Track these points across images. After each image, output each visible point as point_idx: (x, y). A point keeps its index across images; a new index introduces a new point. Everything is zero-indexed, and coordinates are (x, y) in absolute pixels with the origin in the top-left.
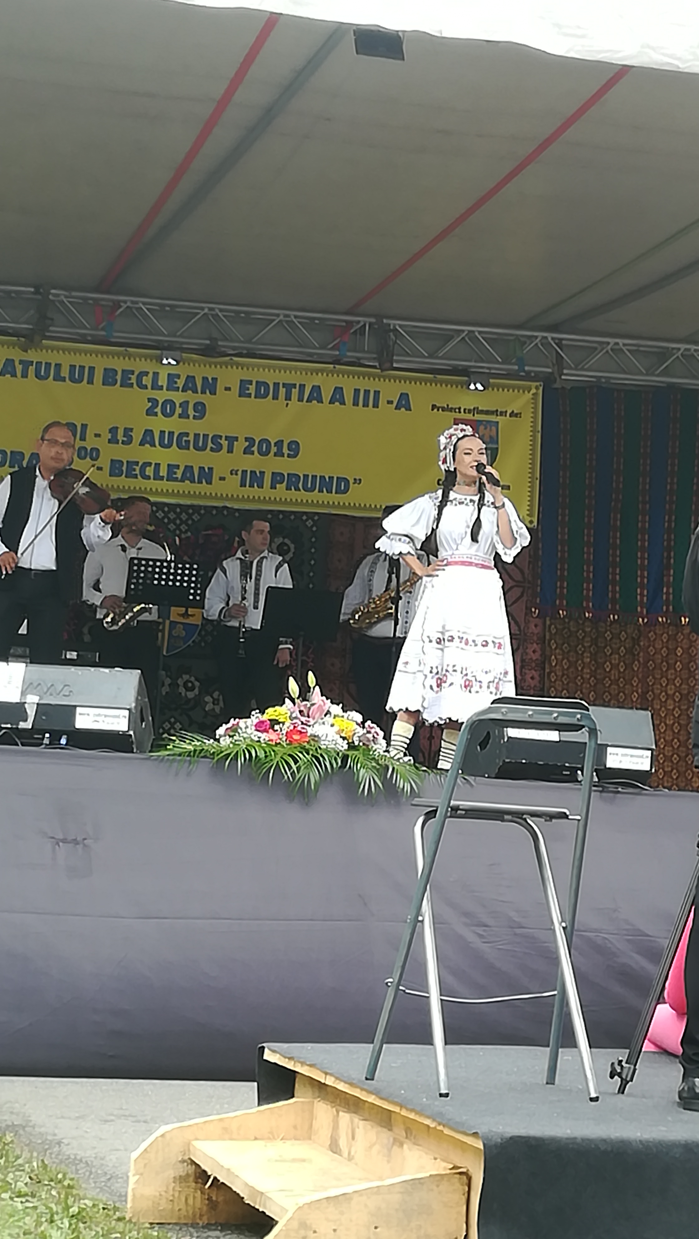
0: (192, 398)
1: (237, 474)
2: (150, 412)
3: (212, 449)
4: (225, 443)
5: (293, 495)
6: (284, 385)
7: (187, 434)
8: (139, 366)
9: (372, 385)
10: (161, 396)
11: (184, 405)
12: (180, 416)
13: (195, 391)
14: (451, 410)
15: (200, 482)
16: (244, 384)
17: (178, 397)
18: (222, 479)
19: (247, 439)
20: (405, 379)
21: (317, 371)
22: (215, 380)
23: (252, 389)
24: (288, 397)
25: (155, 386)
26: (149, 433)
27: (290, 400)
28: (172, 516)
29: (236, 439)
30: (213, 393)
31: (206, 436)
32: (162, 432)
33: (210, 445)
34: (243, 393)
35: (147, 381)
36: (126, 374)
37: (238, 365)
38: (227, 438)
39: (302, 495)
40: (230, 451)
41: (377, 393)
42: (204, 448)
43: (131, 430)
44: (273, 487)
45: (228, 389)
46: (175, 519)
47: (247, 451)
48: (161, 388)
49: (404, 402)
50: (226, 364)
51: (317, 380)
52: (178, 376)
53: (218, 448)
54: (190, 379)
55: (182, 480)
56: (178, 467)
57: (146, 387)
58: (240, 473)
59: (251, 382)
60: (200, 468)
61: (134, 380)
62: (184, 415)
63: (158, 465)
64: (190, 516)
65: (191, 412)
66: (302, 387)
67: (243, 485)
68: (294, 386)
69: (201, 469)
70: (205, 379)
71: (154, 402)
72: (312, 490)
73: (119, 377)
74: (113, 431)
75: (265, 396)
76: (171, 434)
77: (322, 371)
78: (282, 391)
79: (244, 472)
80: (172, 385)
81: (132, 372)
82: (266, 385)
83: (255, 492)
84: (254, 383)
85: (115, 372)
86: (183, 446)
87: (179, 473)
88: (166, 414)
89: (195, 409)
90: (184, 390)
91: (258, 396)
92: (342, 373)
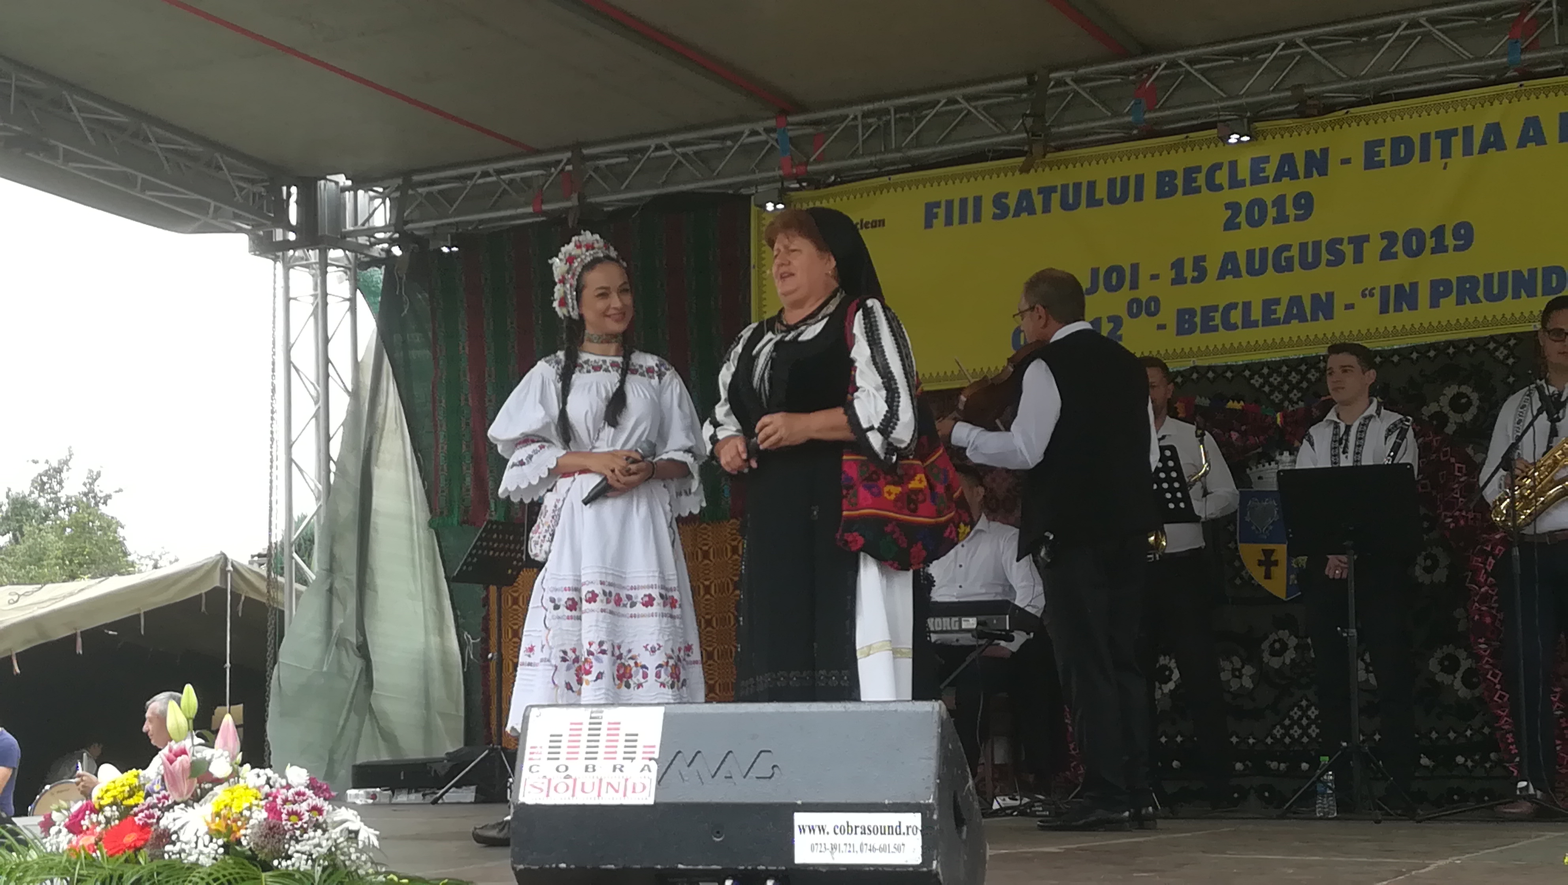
0: (1289, 188)
1: (1372, 295)
2: (1231, 225)
3: (1329, 264)
4: (1348, 250)
5: (1471, 311)
6: (1438, 135)
7: (1288, 248)
8: (1204, 157)
10: (1244, 196)
11: (1279, 202)
12: (1276, 221)
13: (1294, 176)
15: (1315, 318)
16: (1371, 148)
17: (1268, 192)
18: (1349, 307)
19: (1384, 236)
21: (1491, 100)
22: (1325, 152)
23: (1385, 153)
24: (1446, 153)
25: (1235, 183)
26: (1230, 257)
27: (1450, 157)
28: (1275, 380)
29: (1366, 238)
30: (1323, 172)
31: (1317, 245)
32: (1250, 253)
33: (1325, 256)
34: (1372, 162)
35: (1222, 177)
36: (1190, 173)
37: (1358, 119)
38: (1351, 240)
39: (1485, 309)
40: (1358, 258)
42: (1315, 264)
43: (1203, 258)
44: (1434, 304)
45: (1346, 161)
46: (1281, 384)
47: (1387, 255)
48: (1242, 184)
50: (1340, 122)
51: (1493, 114)
52: (1266, 160)
53: (1338, 259)
54: (1288, 159)
55: (1287, 321)
56: (1277, 302)
57: (1220, 188)
58: (1377, 292)
59: (1381, 143)
60: (1313, 296)
61: (1201, 179)
62: (1281, 218)
63: (1247, 306)
64: (1304, 377)
65: (1290, 211)
66: (1468, 131)
67: (1384, 310)
68: (1454, 132)
69: (1315, 297)
70: (1310, 154)
71: (1233, 207)
72: (1501, 296)
73: (1179, 182)
74: (1178, 265)
75: (1408, 159)
76: (1264, 251)
77: (1499, 97)
78: (1436, 146)
79: (1385, 290)
80: (1257, 178)
81: (1198, 169)
82: (1407, 141)
83: (1404, 318)
84: (1388, 143)
85: (1173, 174)
86: (1283, 267)
87: (1281, 311)
88: (1254, 223)
89: (1296, 205)
90: (1277, 178)
91: (1396, 161)
92: (1537, 92)
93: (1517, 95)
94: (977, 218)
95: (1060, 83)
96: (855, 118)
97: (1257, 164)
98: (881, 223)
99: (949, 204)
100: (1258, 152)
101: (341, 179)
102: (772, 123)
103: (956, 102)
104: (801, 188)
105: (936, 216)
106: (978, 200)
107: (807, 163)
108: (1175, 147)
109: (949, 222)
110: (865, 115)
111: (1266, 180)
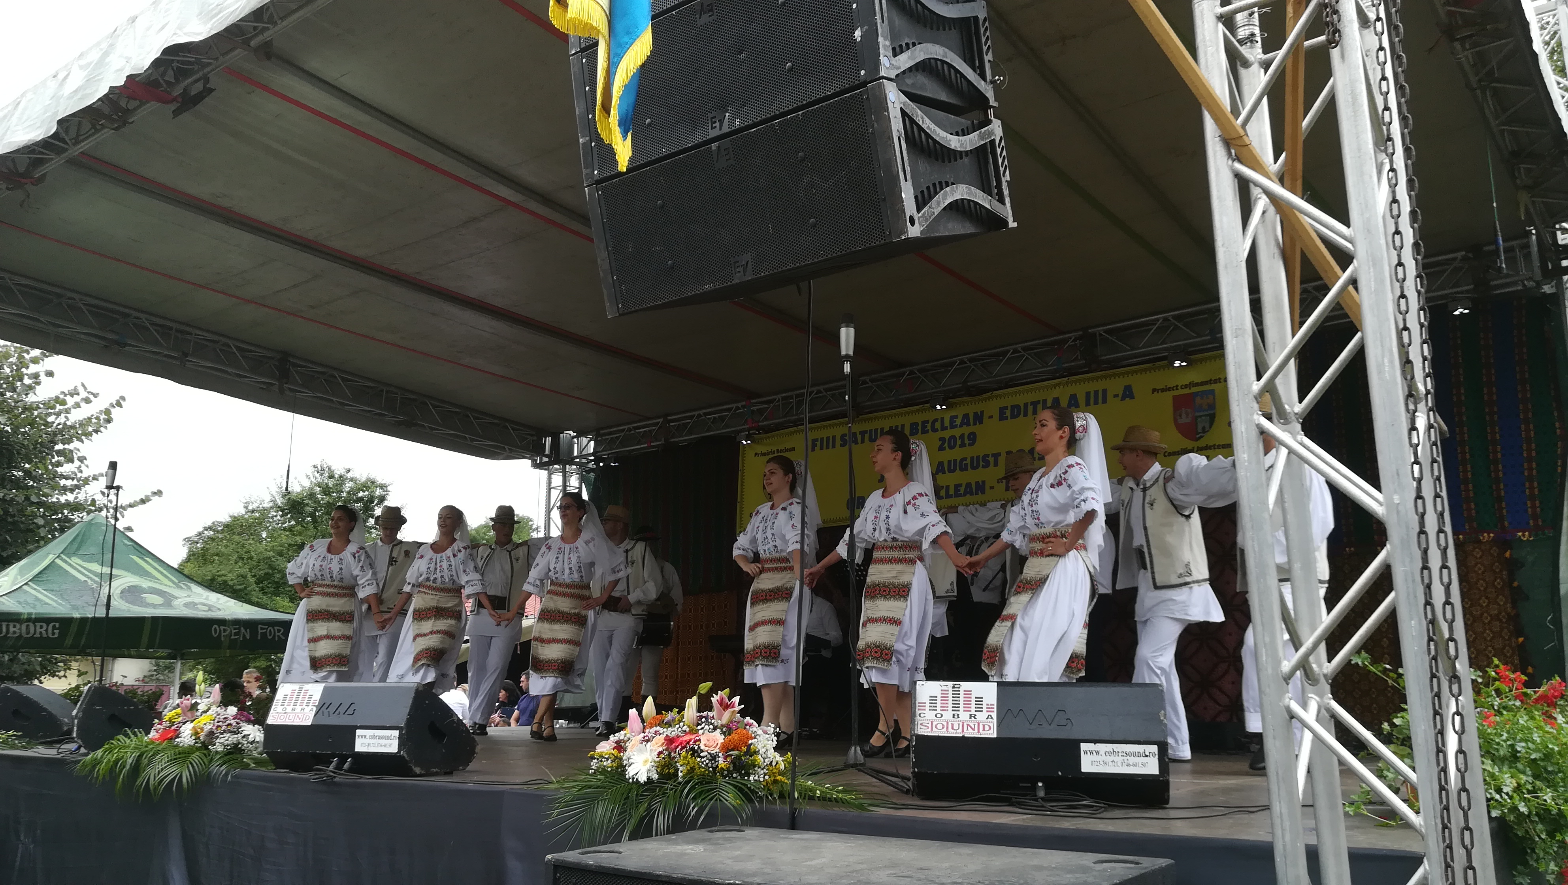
0: (966, 430)
2: (941, 448)
3: (983, 467)
4: (991, 459)
6: (1032, 403)
7: (965, 459)
8: (929, 416)
9: (1099, 386)
10: (947, 434)
11: (962, 437)
12: (960, 446)
13: (968, 425)
14: (1168, 389)
15: (977, 494)
16: (1002, 410)
17: (957, 432)
18: (992, 488)
20: (1128, 373)
21: (1055, 386)
22: (982, 412)
23: (1008, 413)
25: (944, 428)
26: (941, 464)
30: (981, 423)
31: (978, 457)
32: (949, 462)
33: (981, 463)
34: (1002, 417)
35: (938, 425)
36: (925, 423)
37: (996, 396)
38: (993, 455)
41: (1105, 391)
42: (977, 467)
45: (991, 417)
48: (946, 429)
49: (1128, 393)
50: (989, 398)
51: (1056, 393)
52: (956, 417)
53: (987, 465)
54: (966, 416)
55: (965, 495)
56: (960, 485)
57: (936, 430)
59: (1006, 408)
61: (929, 426)
62: (963, 445)
63: (948, 487)
65: (967, 442)
69: (977, 483)
70: (975, 414)
71: (942, 439)
73: (920, 428)
75: (1018, 415)
76: (955, 461)
77: (1059, 385)
78: (1030, 408)
80: (953, 426)
81: (928, 422)
82: (1018, 407)
84: (1009, 408)
85: (916, 424)
86: (963, 469)
87: (962, 490)
88: (951, 447)
89: (969, 439)
90: (961, 426)
91: (1013, 416)
92: (1075, 382)
93: (1067, 383)
94: (834, 447)
95: (864, 382)
96: (778, 401)
97: (953, 418)
98: (794, 449)
99: (822, 439)
100: (954, 413)
101: (571, 432)
102: (744, 403)
103: (821, 392)
104: (760, 433)
105: (816, 445)
106: (834, 437)
107: (759, 422)
108: (918, 411)
109: (822, 449)
110: (784, 398)
111: (956, 426)
